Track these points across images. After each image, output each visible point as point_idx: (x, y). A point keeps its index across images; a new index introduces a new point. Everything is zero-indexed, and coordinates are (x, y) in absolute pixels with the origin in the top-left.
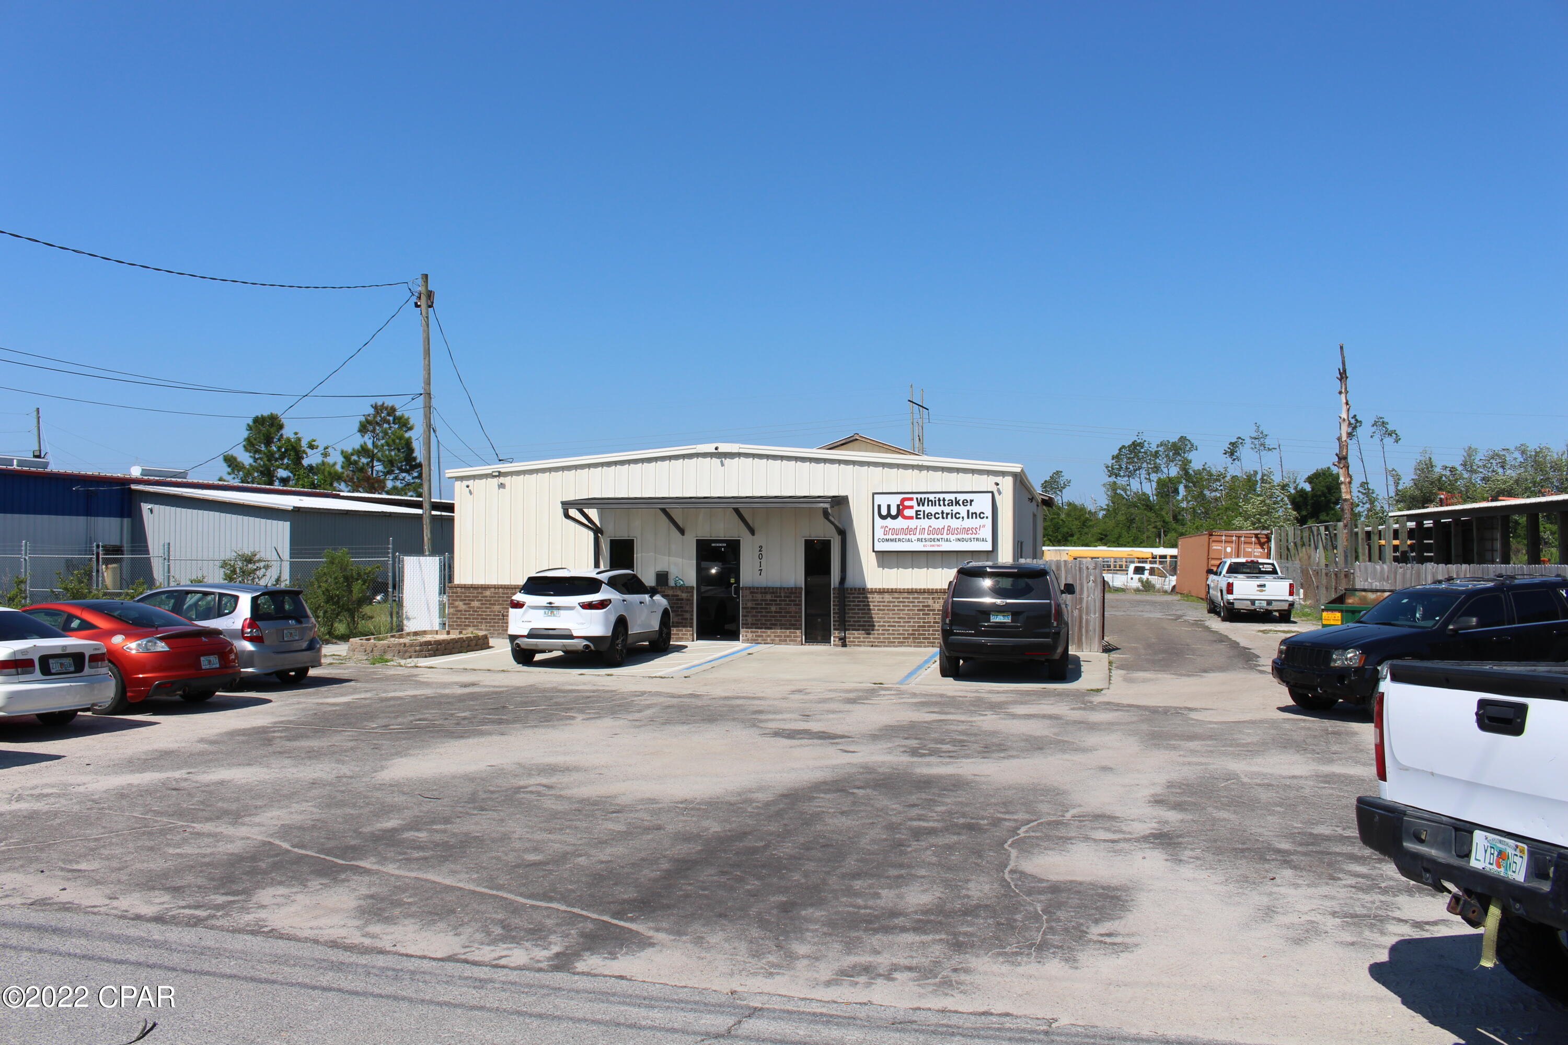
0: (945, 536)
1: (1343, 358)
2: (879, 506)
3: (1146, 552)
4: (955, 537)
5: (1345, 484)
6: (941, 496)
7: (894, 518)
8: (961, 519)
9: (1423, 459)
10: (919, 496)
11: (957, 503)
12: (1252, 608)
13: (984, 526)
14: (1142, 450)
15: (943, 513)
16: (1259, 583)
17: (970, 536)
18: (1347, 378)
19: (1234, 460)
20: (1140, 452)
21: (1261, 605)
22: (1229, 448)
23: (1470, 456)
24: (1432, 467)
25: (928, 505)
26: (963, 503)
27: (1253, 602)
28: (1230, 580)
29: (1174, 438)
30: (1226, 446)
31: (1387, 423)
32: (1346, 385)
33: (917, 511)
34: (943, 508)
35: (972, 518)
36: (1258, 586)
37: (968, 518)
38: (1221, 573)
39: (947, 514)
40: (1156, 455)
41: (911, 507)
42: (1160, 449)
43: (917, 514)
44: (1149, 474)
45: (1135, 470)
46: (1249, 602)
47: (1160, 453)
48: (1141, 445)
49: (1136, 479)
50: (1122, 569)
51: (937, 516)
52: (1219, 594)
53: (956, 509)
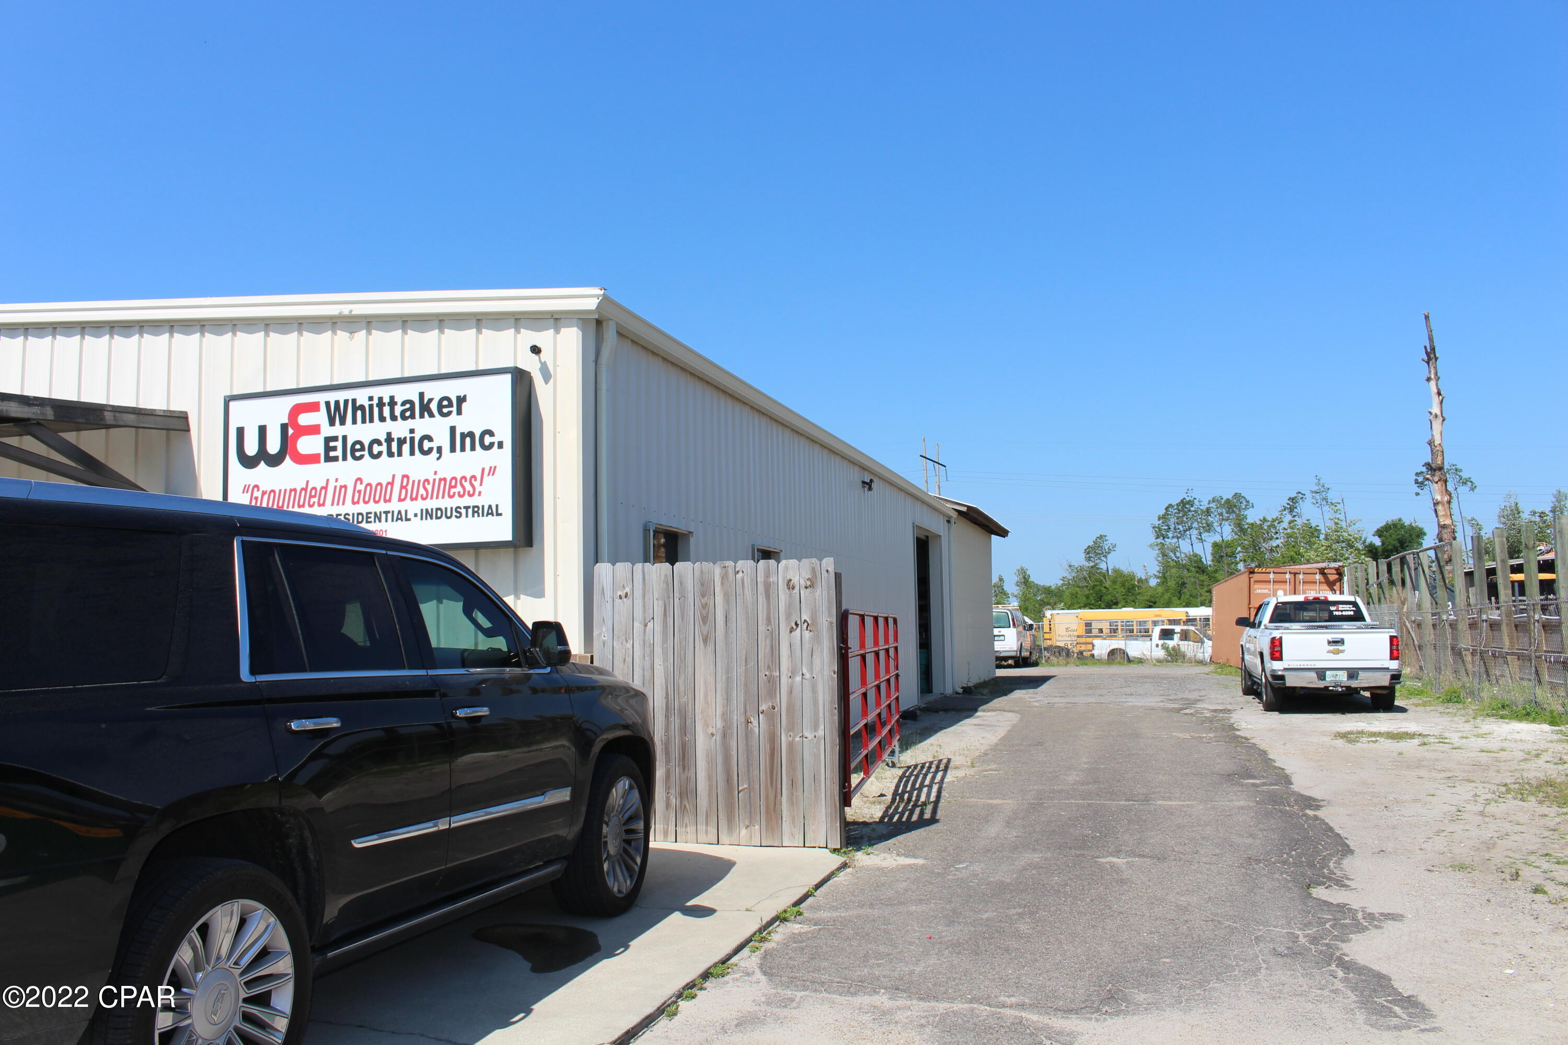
0: (395, 506)
1: (1430, 331)
2: (240, 432)
3: (1179, 612)
4: (419, 505)
5: (1443, 505)
6: (385, 392)
7: (275, 461)
8: (434, 454)
9: (1508, 504)
10: (332, 397)
11: (425, 408)
12: (1321, 684)
13: (493, 470)
14: (1192, 509)
15: (389, 439)
16: (1331, 637)
17: (457, 502)
18: (1436, 359)
19: (1294, 516)
20: (1189, 511)
21: (1337, 679)
22: (1288, 504)
23: (1559, 501)
24: (1519, 513)
25: (354, 422)
26: (440, 407)
27: (1321, 673)
28: (1276, 634)
29: (1228, 495)
30: (1285, 502)
31: (1461, 471)
32: (1436, 368)
33: (328, 440)
34: (389, 426)
35: (463, 449)
36: (1330, 643)
37: (453, 449)
38: (1260, 623)
39: (401, 442)
40: (1208, 512)
41: (314, 430)
42: (1211, 505)
43: (328, 449)
44: (1200, 534)
45: (1185, 531)
46: (1313, 675)
47: (1212, 510)
48: (1191, 503)
49: (1187, 540)
50: (1146, 634)
51: (376, 449)
52: (1258, 661)
53: (422, 426)
